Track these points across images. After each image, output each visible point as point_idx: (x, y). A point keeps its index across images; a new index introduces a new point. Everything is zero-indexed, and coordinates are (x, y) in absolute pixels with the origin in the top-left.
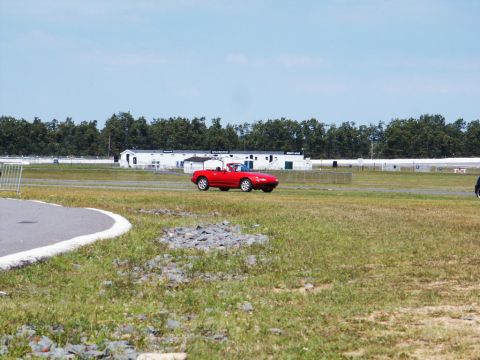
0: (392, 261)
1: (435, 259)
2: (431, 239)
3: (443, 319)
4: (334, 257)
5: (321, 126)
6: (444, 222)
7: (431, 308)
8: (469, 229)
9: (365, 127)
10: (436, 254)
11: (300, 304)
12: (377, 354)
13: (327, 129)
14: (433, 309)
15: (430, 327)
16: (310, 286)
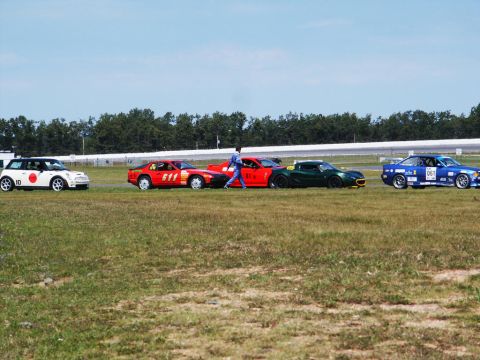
0: (128, 252)
1: (169, 248)
2: (161, 230)
3: (189, 305)
4: (69, 251)
5: (30, 123)
6: (170, 213)
7: (175, 295)
8: (195, 219)
9: (75, 122)
10: (170, 243)
11: (44, 297)
12: (132, 340)
13: (36, 126)
14: (178, 296)
15: (178, 312)
16: (49, 280)
